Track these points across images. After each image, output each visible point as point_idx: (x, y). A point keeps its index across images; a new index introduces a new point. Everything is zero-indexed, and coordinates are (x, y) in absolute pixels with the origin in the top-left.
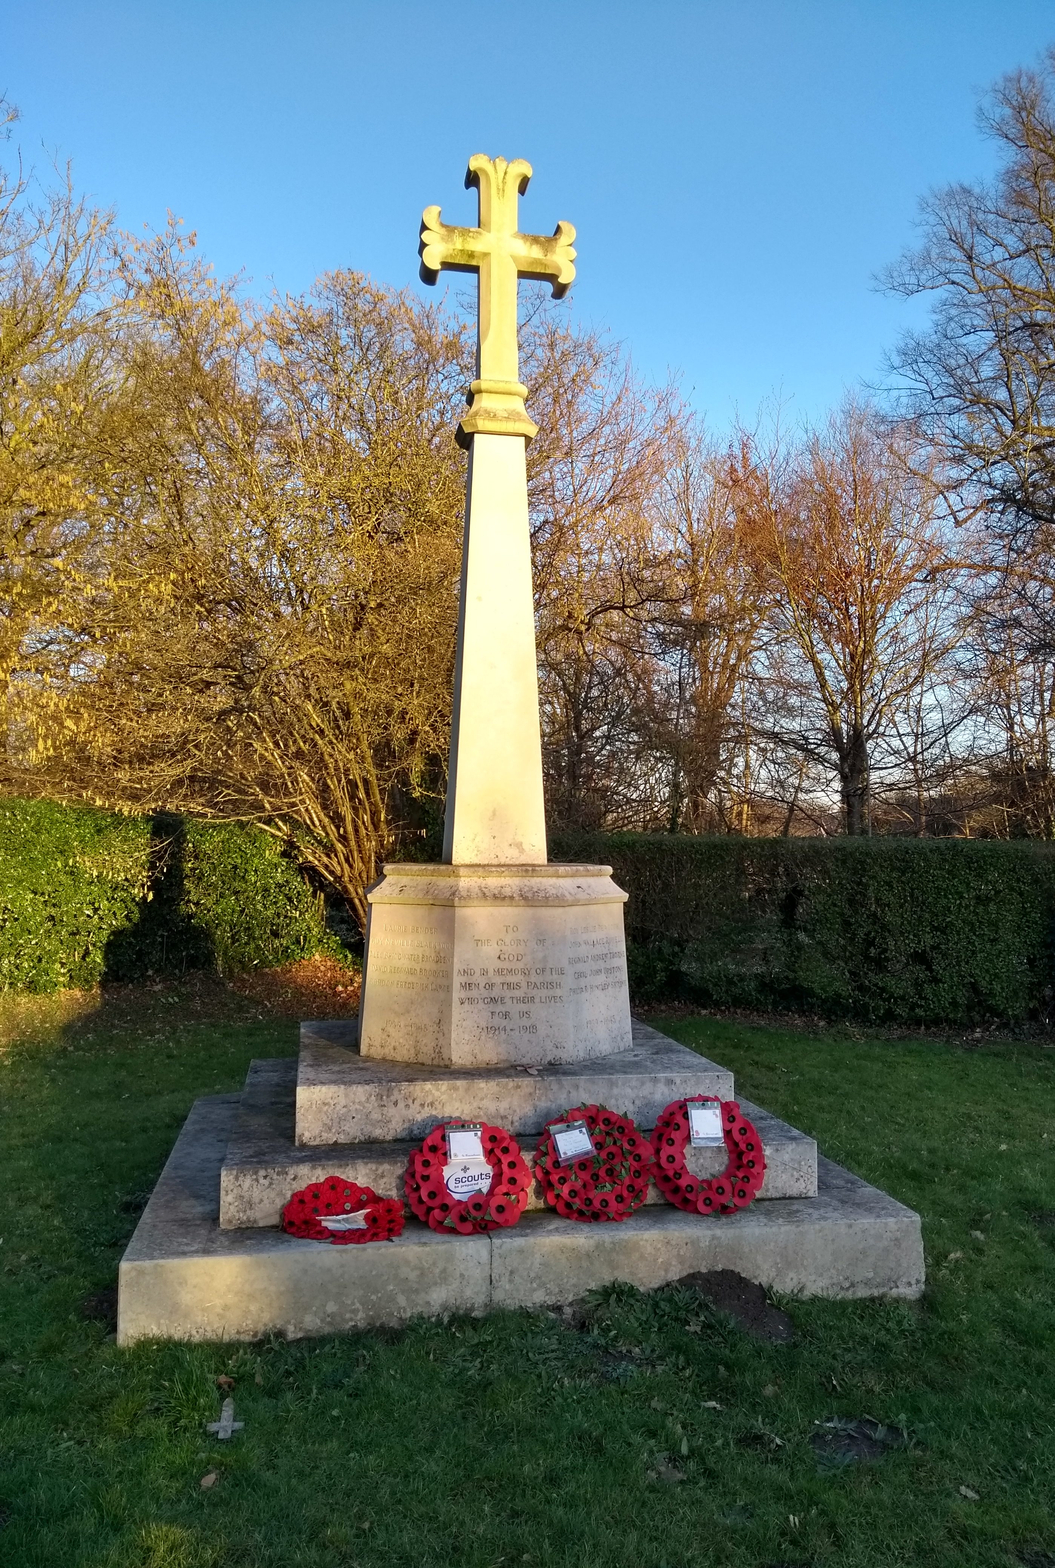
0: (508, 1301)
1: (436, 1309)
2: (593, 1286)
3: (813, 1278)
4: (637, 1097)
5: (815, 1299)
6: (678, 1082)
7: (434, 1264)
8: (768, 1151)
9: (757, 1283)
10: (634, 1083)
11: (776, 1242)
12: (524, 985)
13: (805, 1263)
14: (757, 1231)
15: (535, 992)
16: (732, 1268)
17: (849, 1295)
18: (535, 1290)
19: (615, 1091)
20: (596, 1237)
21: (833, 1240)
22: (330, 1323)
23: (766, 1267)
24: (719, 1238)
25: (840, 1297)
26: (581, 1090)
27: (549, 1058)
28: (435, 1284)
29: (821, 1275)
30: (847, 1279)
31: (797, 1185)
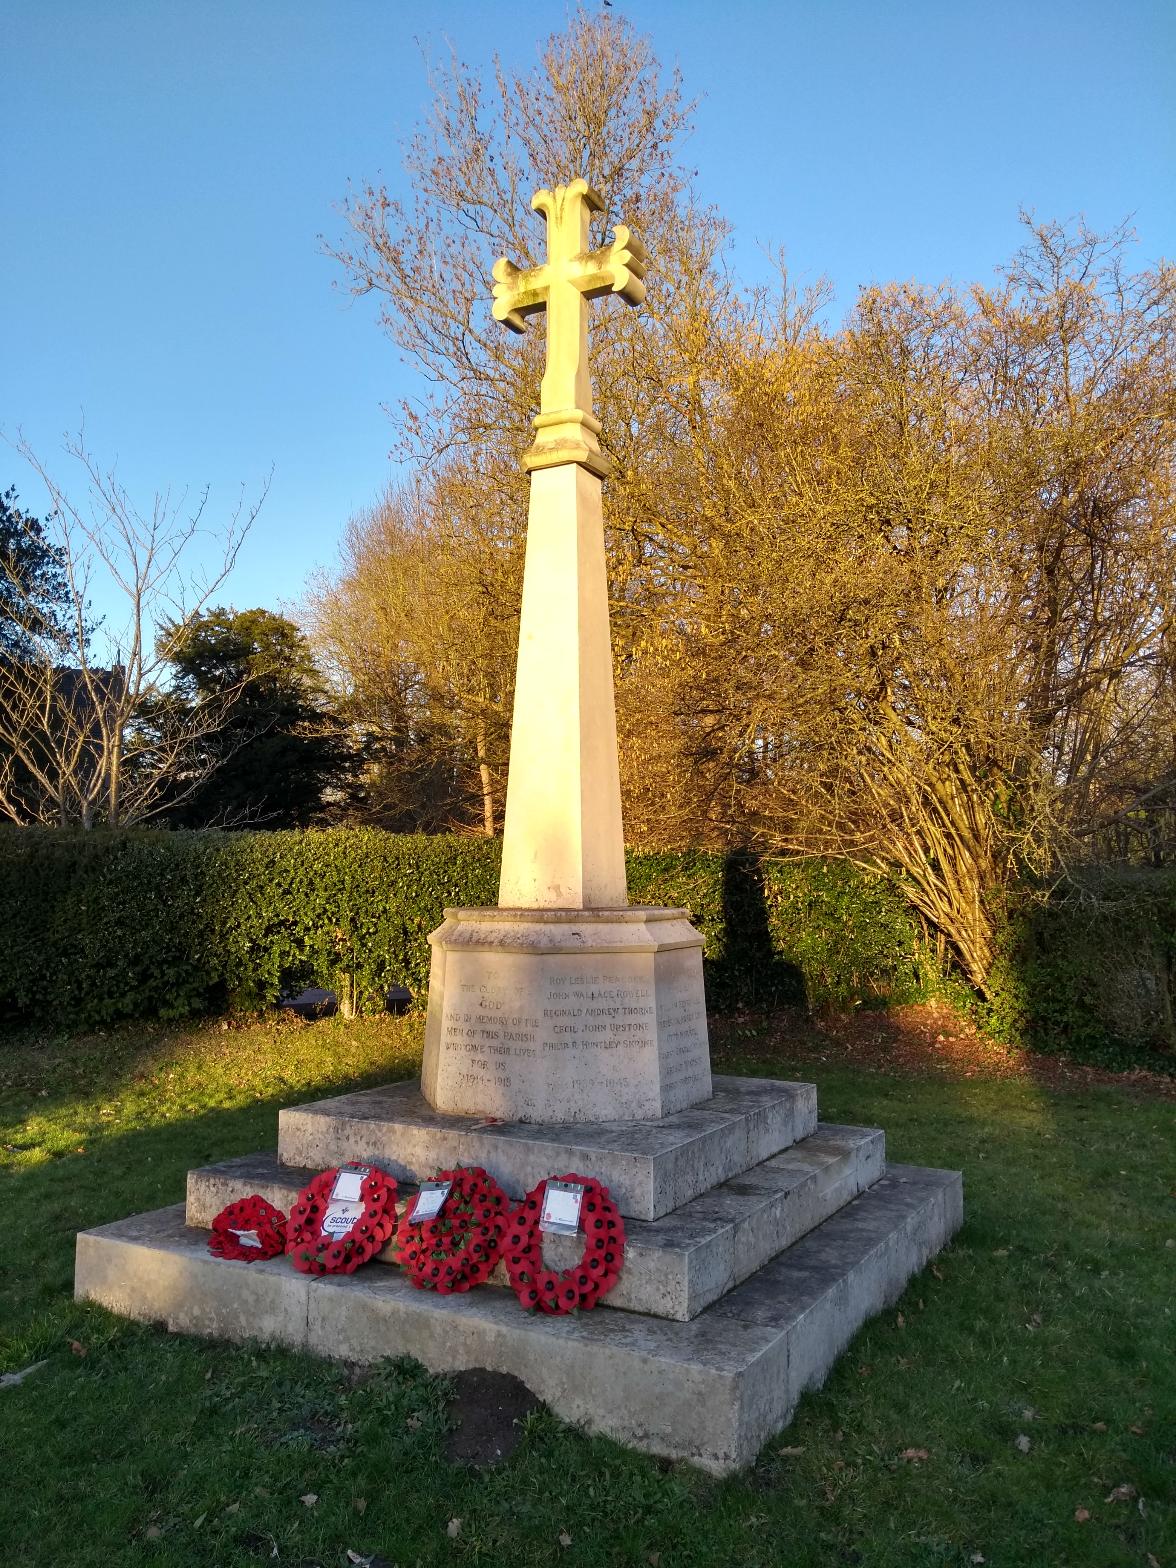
0: (320, 1347)
1: (266, 1337)
2: (388, 1353)
3: (602, 1412)
4: (553, 1167)
5: (602, 1438)
6: (593, 1158)
7: (266, 1292)
8: (631, 1253)
9: (541, 1399)
10: (550, 1153)
11: (562, 1357)
12: (501, 1034)
13: (594, 1391)
14: (543, 1339)
15: (510, 1043)
16: (516, 1374)
17: (642, 1446)
18: (341, 1343)
19: (532, 1158)
20: (393, 1303)
21: (625, 1373)
22: (195, 1325)
23: (551, 1383)
24: (504, 1336)
25: (630, 1446)
26: (500, 1151)
27: (520, 1115)
28: (267, 1312)
29: (611, 1412)
30: (640, 1425)
31: (663, 1301)
